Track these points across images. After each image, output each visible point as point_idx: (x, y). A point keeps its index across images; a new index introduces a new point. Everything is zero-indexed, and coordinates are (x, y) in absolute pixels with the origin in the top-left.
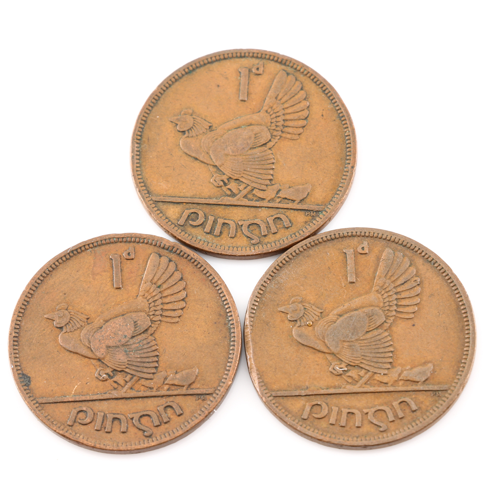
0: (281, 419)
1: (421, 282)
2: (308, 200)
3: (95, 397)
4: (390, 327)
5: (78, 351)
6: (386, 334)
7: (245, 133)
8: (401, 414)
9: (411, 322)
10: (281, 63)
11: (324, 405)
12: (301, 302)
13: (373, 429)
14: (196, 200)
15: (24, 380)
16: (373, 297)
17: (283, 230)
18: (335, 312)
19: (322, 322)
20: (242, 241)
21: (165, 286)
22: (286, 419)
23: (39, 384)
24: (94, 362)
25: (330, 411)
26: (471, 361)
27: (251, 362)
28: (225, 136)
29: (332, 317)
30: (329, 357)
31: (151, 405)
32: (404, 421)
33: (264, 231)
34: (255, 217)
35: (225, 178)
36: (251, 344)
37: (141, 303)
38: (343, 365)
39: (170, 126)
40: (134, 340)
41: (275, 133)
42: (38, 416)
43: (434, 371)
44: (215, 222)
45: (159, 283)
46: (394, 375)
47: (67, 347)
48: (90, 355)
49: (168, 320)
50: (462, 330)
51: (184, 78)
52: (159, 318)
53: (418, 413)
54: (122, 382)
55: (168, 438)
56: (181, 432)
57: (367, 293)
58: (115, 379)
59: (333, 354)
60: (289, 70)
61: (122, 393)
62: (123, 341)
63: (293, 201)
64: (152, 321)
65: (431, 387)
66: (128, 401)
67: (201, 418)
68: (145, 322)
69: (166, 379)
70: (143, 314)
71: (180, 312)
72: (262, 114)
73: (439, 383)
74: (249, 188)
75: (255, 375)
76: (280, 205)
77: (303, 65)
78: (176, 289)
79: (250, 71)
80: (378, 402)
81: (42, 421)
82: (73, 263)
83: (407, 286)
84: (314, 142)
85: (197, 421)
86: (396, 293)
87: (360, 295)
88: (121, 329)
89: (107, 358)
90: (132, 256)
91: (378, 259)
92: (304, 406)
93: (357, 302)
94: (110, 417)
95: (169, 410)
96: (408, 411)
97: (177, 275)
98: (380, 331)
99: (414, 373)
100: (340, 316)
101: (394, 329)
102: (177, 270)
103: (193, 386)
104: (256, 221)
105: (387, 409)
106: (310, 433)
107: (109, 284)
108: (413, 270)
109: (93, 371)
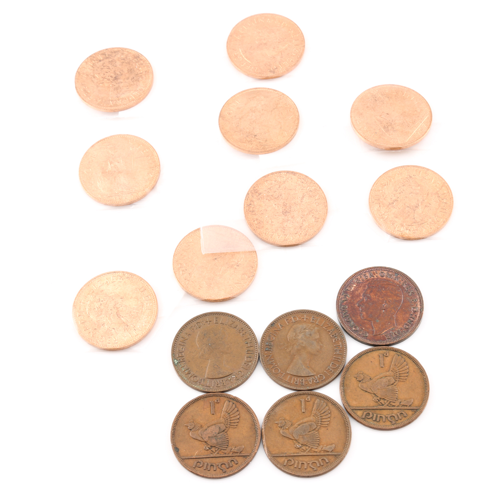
0: (276, 465)
1: (331, 412)
2: (412, 405)
3: (204, 457)
4: (318, 430)
5: (198, 439)
6: (317, 432)
7: (384, 380)
8: (322, 464)
9: (326, 428)
10: (395, 351)
11: (292, 460)
12: (284, 420)
13: (311, 470)
14: (368, 408)
15: (176, 450)
16: (312, 418)
17: (404, 418)
18: (297, 424)
19: (292, 428)
20: (389, 423)
21: (231, 413)
22: (278, 465)
23: (182, 451)
24: (203, 443)
25: (295, 462)
26: (350, 443)
27: (264, 443)
28: (377, 382)
29: (296, 426)
30: (295, 441)
31: (225, 460)
32: (323, 467)
33: (397, 419)
34: (392, 413)
35: (378, 398)
36: (264, 436)
37: (222, 420)
38: (300, 445)
39: (354, 379)
40: (219, 434)
41: (396, 379)
42: (182, 464)
43: (335, 447)
44: (377, 416)
45: (229, 412)
46: (320, 448)
47: (193, 437)
48: (202, 440)
49: (232, 427)
50: (346, 431)
51: (358, 360)
52: (229, 426)
53: (329, 464)
54: (214, 451)
55: (232, 473)
56: (237, 471)
57: (309, 416)
58: (211, 450)
59: (296, 440)
60: (399, 354)
61: (214, 455)
62: (215, 435)
63: (407, 406)
64: (226, 427)
65: (334, 454)
66: (217, 458)
67: (245, 465)
68: (223, 427)
69: (231, 450)
70: (223, 424)
71: (237, 424)
72: (390, 372)
73: (337, 452)
74: (389, 402)
75: (266, 448)
76: (402, 408)
77: (404, 352)
78: (235, 415)
79: (383, 355)
80: (313, 459)
81: (183, 466)
82: (196, 404)
83: (325, 414)
84: (412, 382)
85: (243, 466)
86: (321, 417)
87: (307, 417)
88: (214, 430)
89: (209, 441)
90: (219, 402)
91: (314, 403)
92: (285, 460)
93: (305, 420)
94: (210, 464)
95: (233, 462)
96: (325, 463)
97: (236, 409)
98: (314, 431)
99: (327, 448)
100: (299, 425)
101: (320, 430)
102: (236, 407)
103: (242, 453)
104: (393, 415)
105: (317, 462)
106: (287, 471)
107: (210, 412)
108: (327, 408)
109: (203, 446)
